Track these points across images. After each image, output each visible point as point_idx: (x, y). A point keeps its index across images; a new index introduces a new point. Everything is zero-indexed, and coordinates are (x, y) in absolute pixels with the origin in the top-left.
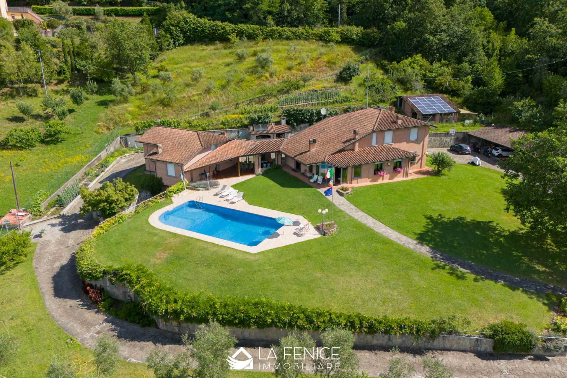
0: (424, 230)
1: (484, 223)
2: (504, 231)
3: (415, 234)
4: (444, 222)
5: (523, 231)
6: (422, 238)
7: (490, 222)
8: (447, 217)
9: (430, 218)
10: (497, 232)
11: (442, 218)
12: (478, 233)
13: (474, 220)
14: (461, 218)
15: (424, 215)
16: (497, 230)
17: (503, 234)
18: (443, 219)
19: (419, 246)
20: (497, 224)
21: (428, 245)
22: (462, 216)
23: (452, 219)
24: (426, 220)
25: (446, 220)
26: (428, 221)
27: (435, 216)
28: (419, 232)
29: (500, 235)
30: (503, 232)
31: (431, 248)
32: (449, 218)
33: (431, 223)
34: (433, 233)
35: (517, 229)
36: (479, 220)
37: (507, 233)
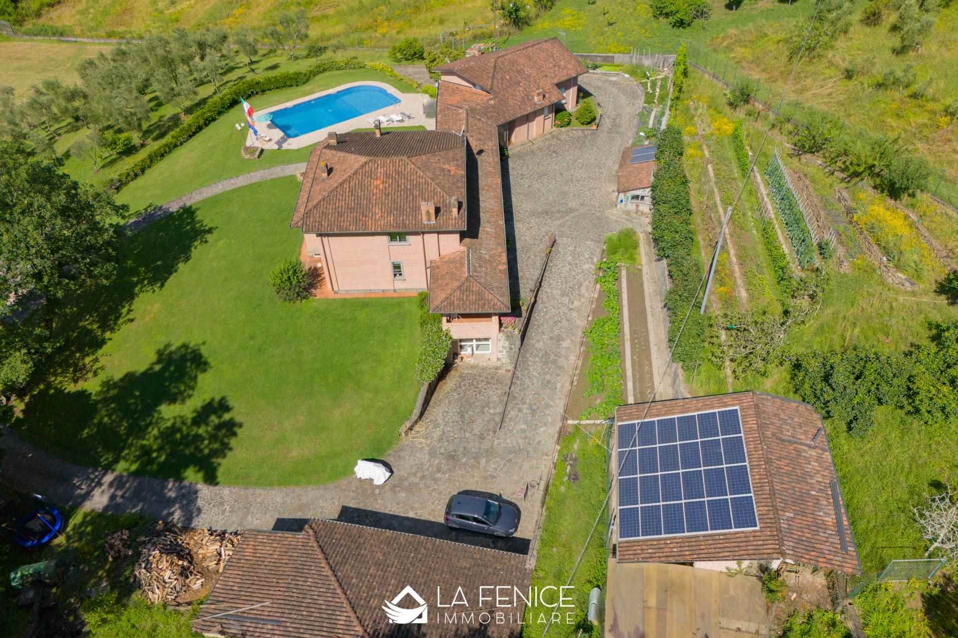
0: (197, 219)
1: (166, 279)
2: (141, 291)
3: (197, 209)
4: (195, 241)
5: (124, 311)
6: (188, 212)
7: (162, 286)
8: (199, 247)
9: (210, 231)
10: (146, 282)
11: (202, 241)
12: (159, 263)
13: (176, 271)
14: (188, 259)
15: (217, 228)
16: (148, 284)
17: (140, 286)
18: (199, 241)
19: (182, 204)
20: (154, 291)
21: (177, 212)
22: (189, 262)
23: (193, 249)
24: (210, 226)
25: (196, 243)
26: (207, 228)
27: (208, 237)
28: (198, 213)
29: (140, 281)
30: (141, 288)
31: (173, 213)
32: (195, 248)
33: (203, 228)
34: (188, 224)
35: (133, 307)
36: (172, 276)
37: (137, 289)
